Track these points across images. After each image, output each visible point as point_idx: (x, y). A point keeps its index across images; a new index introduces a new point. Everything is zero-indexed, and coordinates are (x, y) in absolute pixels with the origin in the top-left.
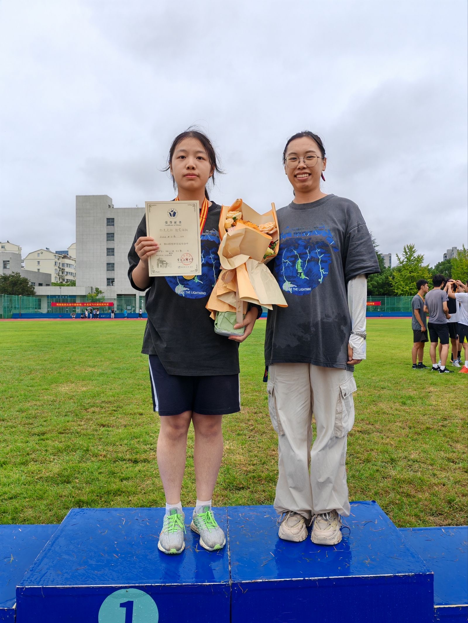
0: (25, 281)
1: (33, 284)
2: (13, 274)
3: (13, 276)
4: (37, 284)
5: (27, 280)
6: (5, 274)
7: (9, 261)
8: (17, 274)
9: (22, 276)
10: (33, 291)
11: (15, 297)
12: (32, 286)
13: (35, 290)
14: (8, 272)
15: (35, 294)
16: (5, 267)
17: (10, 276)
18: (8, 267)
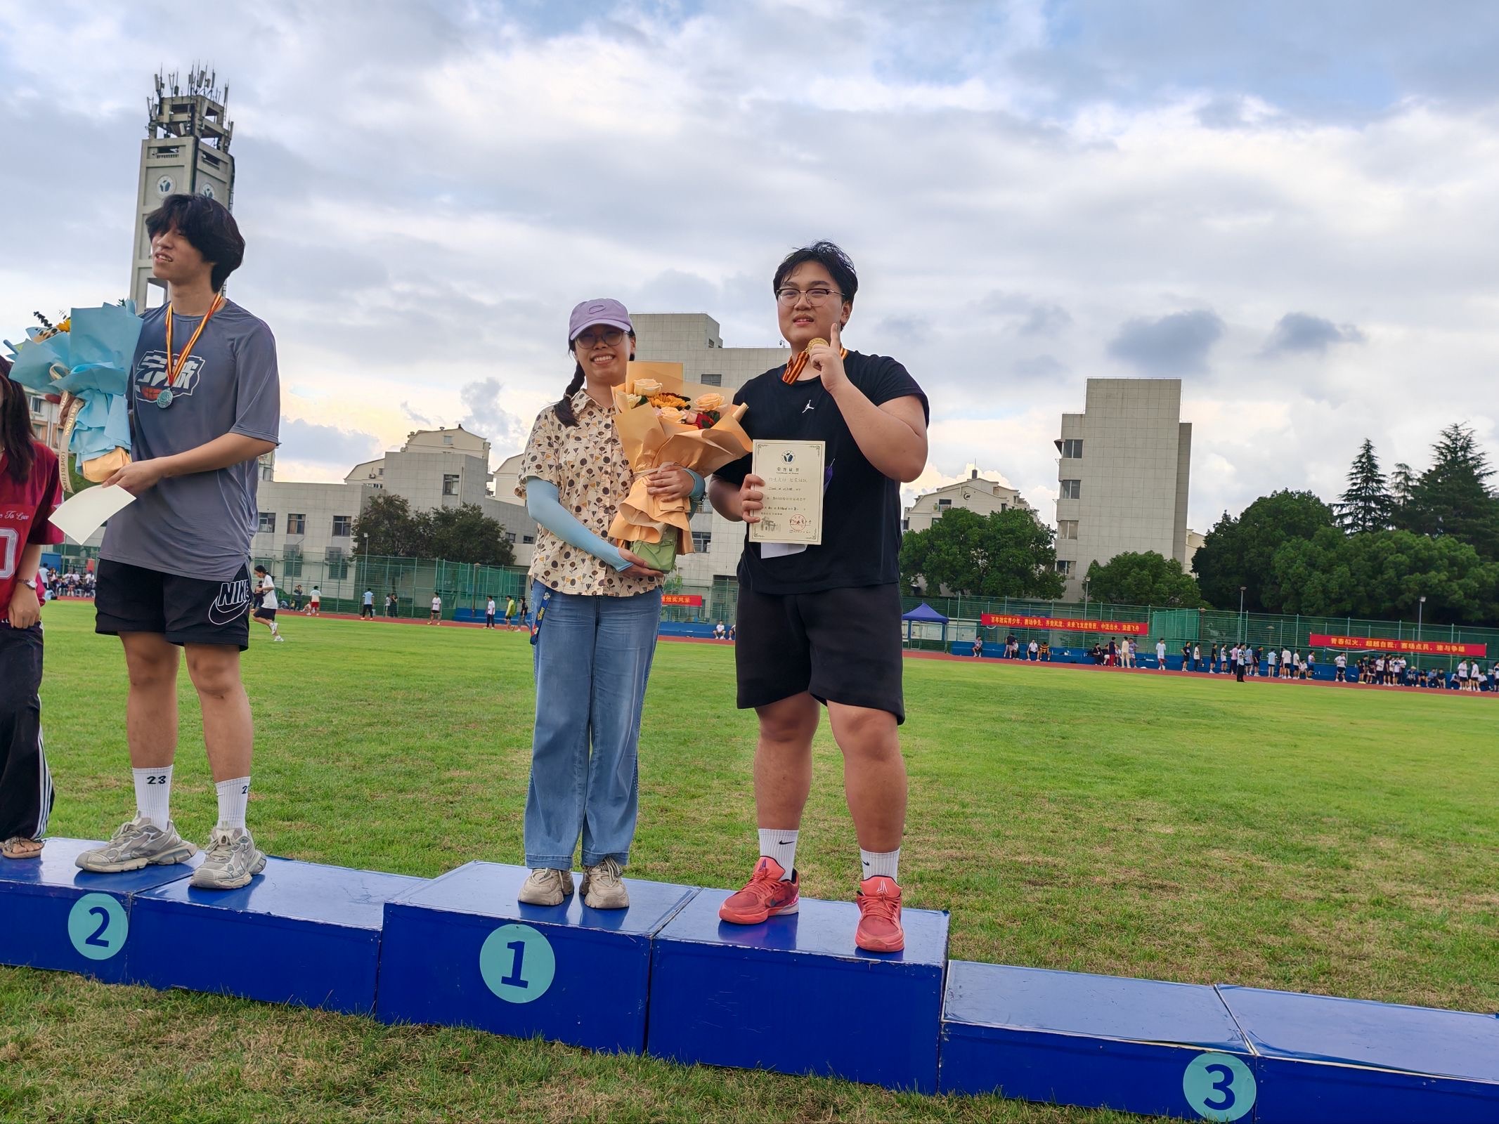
0: (491, 528)
1: (511, 537)
2: (465, 509)
3: (463, 514)
4: (520, 538)
5: (495, 524)
6: (447, 508)
7: (457, 476)
8: (474, 508)
9: (487, 513)
10: (509, 553)
11: (465, 569)
12: (507, 541)
13: (514, 552)
14: (454, 504)
15: (514, 560)
16: (447, 491)
17: (459, 513)
18: (454, 491)
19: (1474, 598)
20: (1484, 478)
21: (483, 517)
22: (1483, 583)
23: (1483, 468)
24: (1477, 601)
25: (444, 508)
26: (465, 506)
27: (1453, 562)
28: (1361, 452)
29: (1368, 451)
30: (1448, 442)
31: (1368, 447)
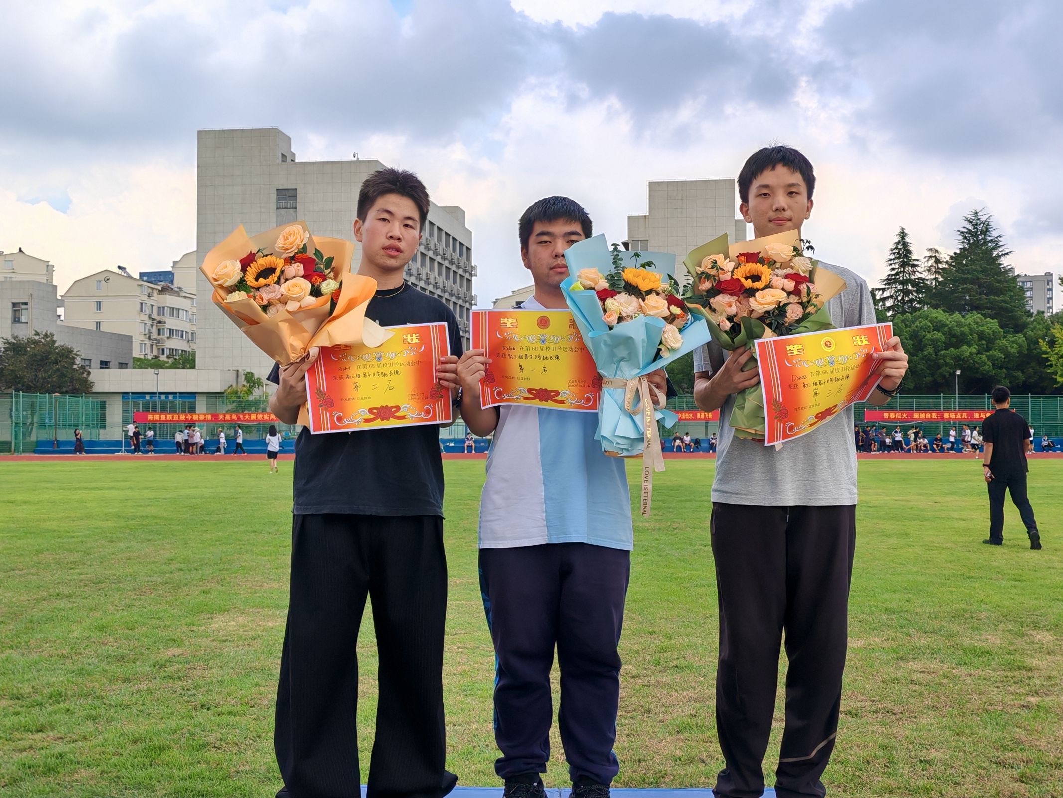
0: (67, 354)
1: (87, 363)
2: (37, 338)
3: (36, 342)
4: (95, 363)
5: (70, 351)
6: (17, 337)
7: (26, 304)
8: (46, 336)
9: (61, 341)
10: (86, 380)
11: (44, 399)
12: (83, 367)
13: (91, 378)
14: (25, 333)
15: (91, 387)
16: (16, 320)
17: (31, 342)
18: (23, 319)
19: (1001, 368)
20: (1002, 258)
21: (56, 345)
22: (1007, 355)
23: (1000, 249)
24: (1004, 370)
25: (15, 338)
26: (37, 334)
27: (982, 336)
28: (897, 239)
29: (903, 238)
30: (971, 228)
31: (903, 235)
